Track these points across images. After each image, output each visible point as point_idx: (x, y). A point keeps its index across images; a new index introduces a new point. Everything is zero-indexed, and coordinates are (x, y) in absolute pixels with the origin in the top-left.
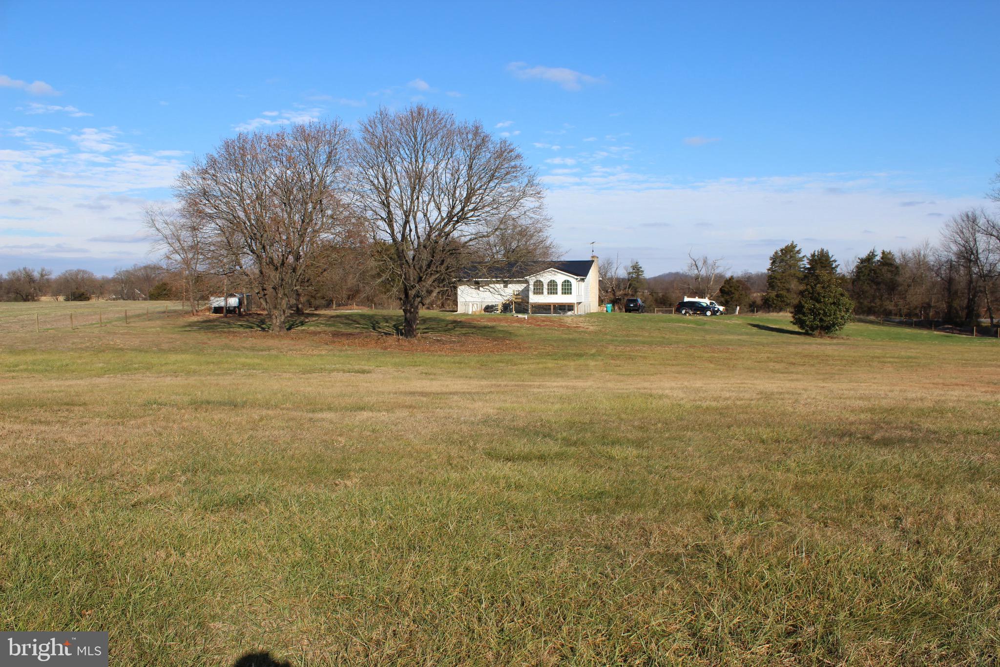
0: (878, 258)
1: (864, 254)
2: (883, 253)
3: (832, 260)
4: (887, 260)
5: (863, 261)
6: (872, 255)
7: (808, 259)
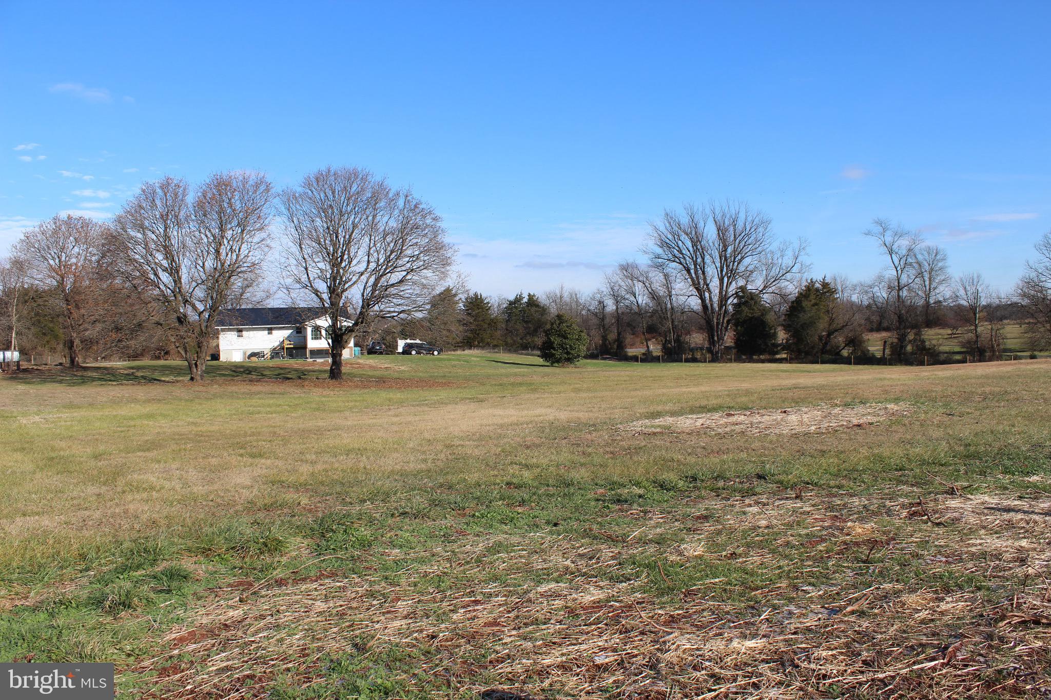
0: (525, 300)
1: (512, 298)
2: (529, 295)
3: (485, 302)
4: (532, 302)
5: (511, 303)
6: (518, 300)
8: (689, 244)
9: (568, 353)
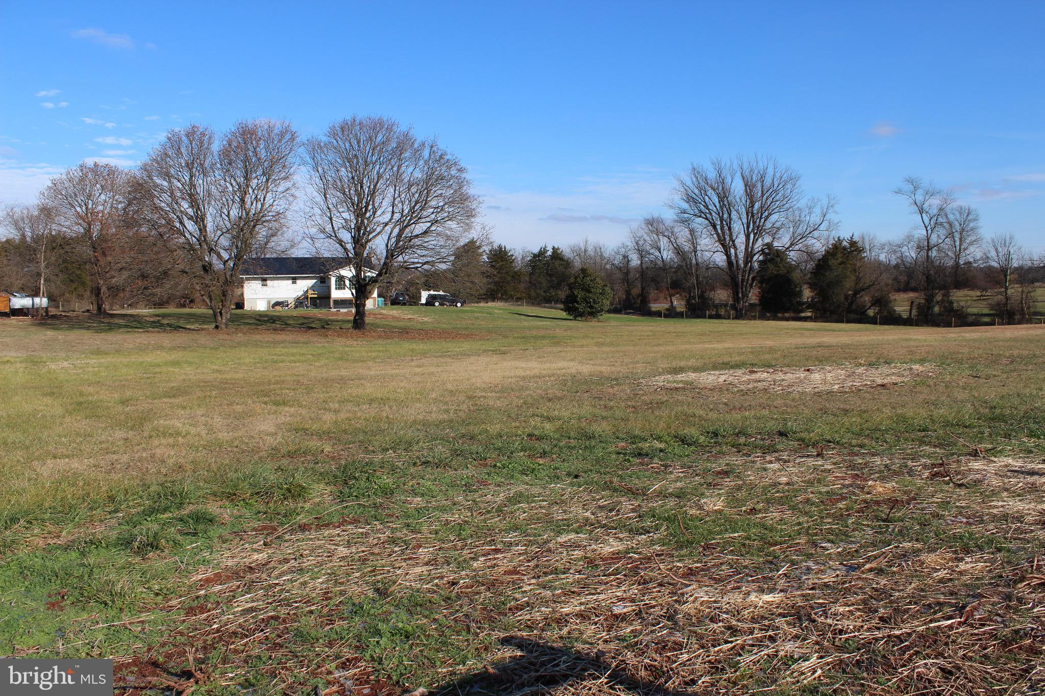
0: (549, 253)
1: (536, 250)
2: (554, 248)
3: (509, 254)
4: (557, 255)
5: (535, 256)
6: (542, 252)
7: (487, 254)
8: (716, 200)
9: (591, 307)
